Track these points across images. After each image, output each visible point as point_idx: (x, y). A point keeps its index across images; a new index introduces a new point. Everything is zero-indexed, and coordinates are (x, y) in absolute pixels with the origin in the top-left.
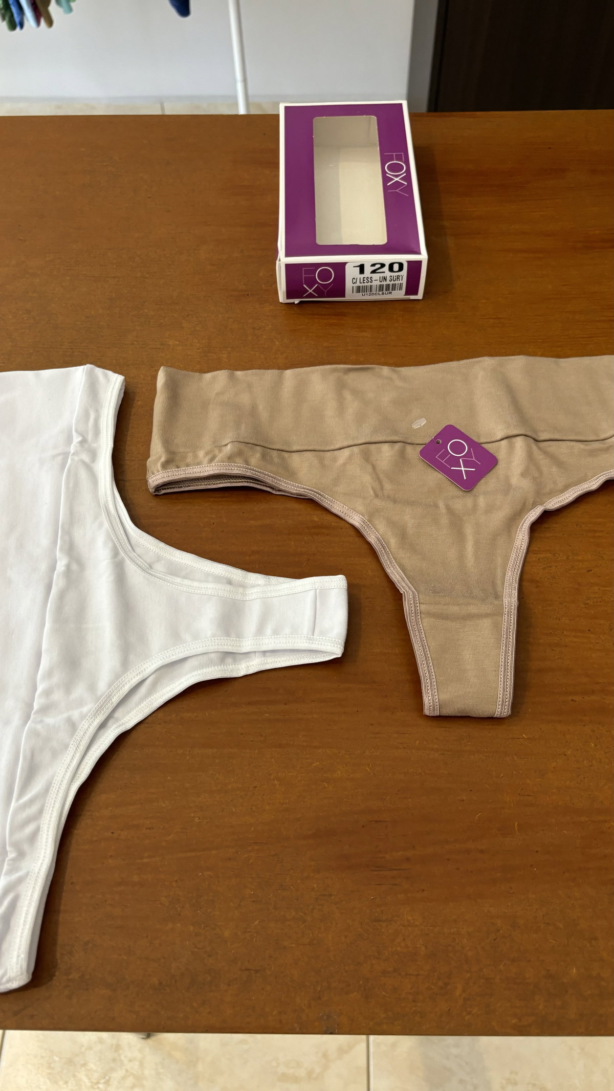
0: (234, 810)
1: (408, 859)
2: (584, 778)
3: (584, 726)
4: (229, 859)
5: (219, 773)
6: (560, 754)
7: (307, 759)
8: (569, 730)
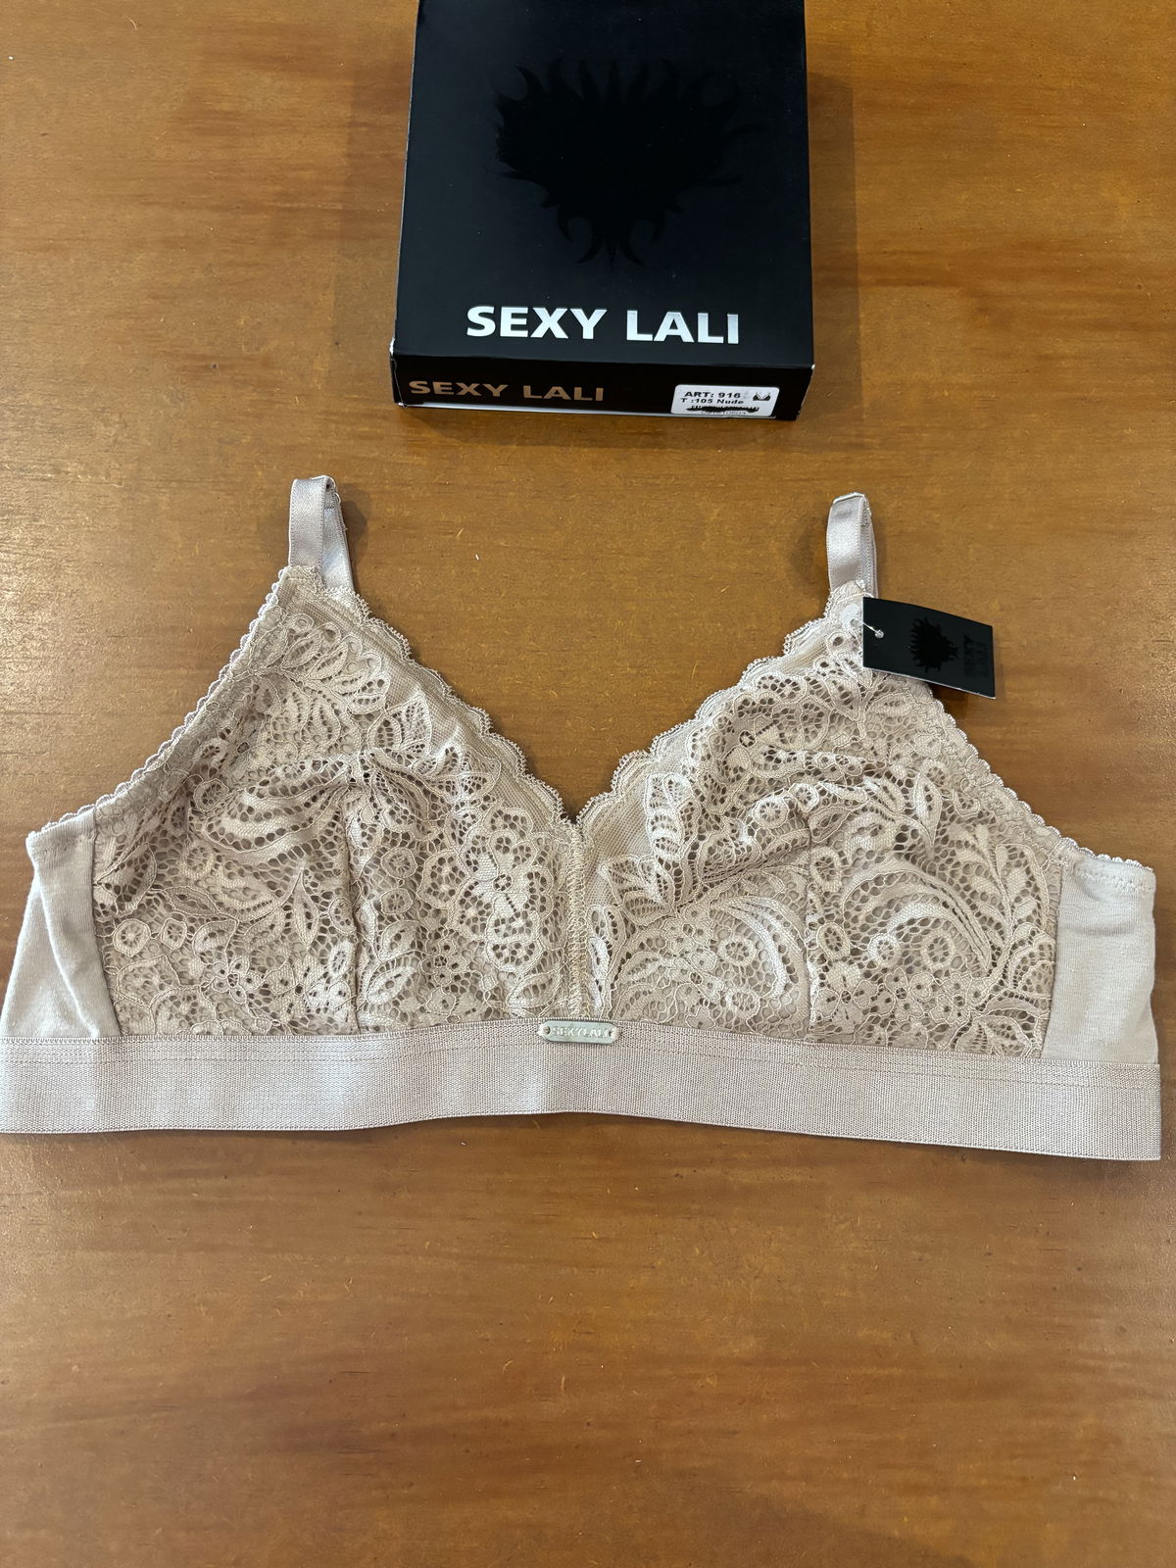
0: (133, 1353)
1: (393, 1435)
2: (677, 1306)
3: (689, 1219)
4: (123, 1432)
5: (114, 1293)
6: (644, 1266)
7: (255, 1270)
8: (664, 1226)
